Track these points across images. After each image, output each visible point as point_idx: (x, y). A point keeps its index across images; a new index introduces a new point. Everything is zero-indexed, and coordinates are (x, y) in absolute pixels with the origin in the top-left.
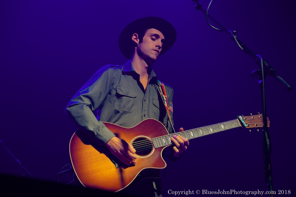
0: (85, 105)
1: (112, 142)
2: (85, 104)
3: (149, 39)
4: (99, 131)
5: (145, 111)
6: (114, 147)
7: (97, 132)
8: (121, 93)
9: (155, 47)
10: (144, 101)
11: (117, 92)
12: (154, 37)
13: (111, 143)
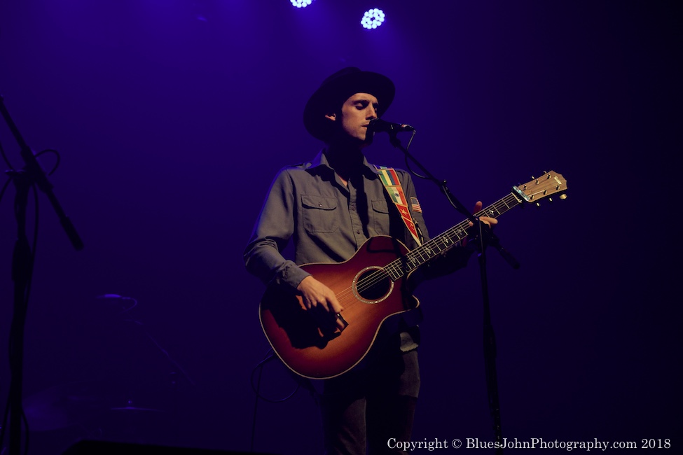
3: (354, 109)
9: (364, 120)
10: (350, 211)
11: (304, 203)
12: (360, 105)
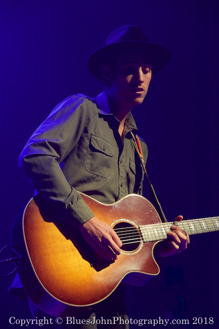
0: (55, 158)
1: (90, 224)
2: (54, 156)
4: (72, 203)
5: (122, 178)
6: (92, 232)
7: (69, 205)
8: (97, 147)
10: (120, 162)
11: (92, 144)
13: (88, 225)
